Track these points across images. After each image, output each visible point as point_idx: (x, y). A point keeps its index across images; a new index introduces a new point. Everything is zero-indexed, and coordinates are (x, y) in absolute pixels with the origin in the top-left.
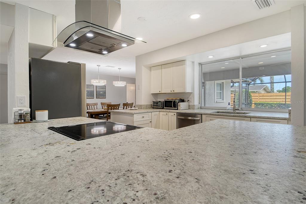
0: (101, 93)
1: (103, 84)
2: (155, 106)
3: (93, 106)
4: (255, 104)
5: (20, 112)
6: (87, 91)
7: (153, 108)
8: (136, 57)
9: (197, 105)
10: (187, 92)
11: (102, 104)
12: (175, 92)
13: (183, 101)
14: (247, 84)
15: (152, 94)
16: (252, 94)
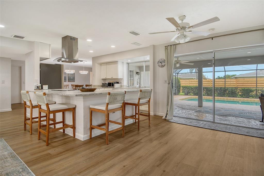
0: (72, 78)
1: (73, 73)
2: (104, 86)
3: (66, 87)
4: (182, 87)
5: (37, 85)
6: (64, 77)
7: (102, 87)
8: (92, 58)
9: (125, 85)
10: (119, 78)
11: (72, 85)
12: (113, 78)
13: (118, 83)
14: (177, 73)
15: (102, 79)
16: (181, 81)
